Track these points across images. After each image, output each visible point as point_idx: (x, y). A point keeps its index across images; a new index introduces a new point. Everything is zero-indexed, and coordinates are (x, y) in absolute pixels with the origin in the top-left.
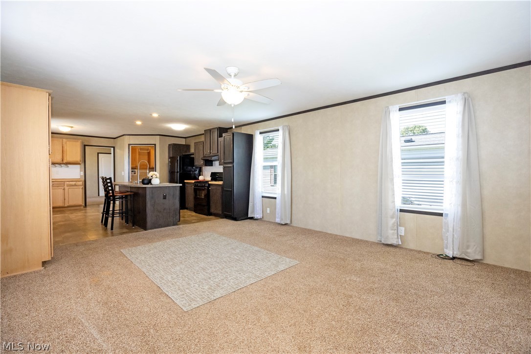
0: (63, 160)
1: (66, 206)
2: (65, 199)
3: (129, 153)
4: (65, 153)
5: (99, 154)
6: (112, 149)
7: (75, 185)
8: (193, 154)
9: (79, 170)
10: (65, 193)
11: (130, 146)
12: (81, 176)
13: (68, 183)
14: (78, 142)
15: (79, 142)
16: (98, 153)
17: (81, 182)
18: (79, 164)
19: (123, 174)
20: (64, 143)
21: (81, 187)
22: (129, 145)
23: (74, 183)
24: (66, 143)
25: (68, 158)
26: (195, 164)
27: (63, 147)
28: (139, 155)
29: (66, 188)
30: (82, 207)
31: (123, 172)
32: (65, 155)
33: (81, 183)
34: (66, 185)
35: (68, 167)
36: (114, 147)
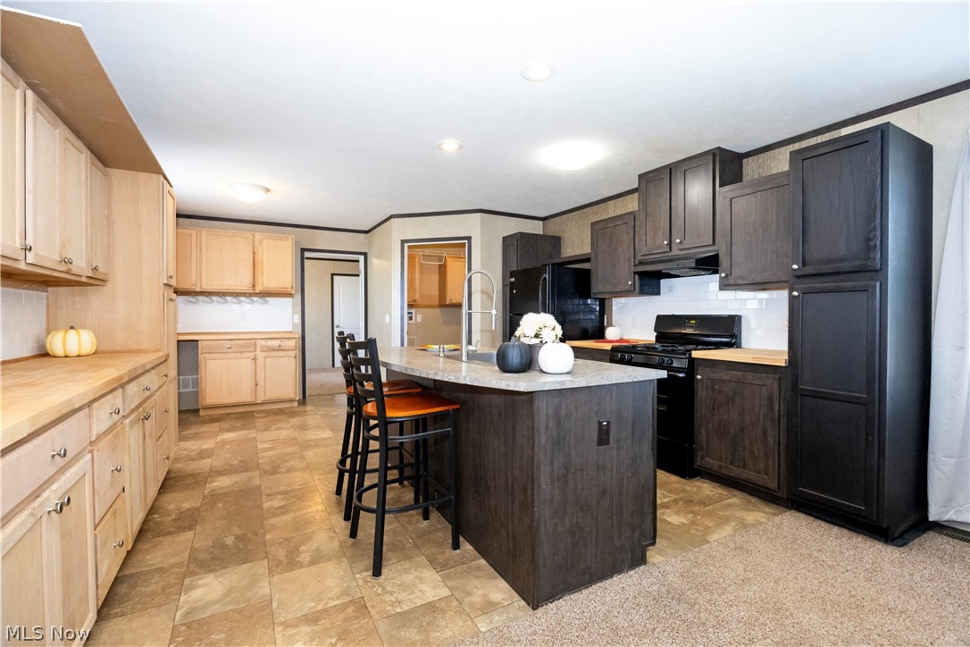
0: (254, 286)
1: (259, 402)
2: (257, 384)
3: (402, 263)
4: (258, 267)
5: (335, 277)
6: (361, 258)
7: (280, 349)
8: (588, 260)
9: (290, 309)
10: (258, 369)
11: (406, 245)
12: (294, 324)
13: (263, 342)
14: (287, 239)
15: (290, 239)
16: (333, 275)
17: (294, 341)
18: (290, 295)
19: (388, 321)
20: (256, 244)
21: (293, 353)
22: (403, 242)
23: (275, 343)
24: (261, 244)
25: (266, 282)
26: (594, 290)
27: (254, 253)
28: (421, 272)
29: (260, 355)
30: (296, 404)
31: (387, 316)
32: (258, 272)
33: (292, 343)
34: (258, 349)
35: (266, 302)
36: (365, 254)
